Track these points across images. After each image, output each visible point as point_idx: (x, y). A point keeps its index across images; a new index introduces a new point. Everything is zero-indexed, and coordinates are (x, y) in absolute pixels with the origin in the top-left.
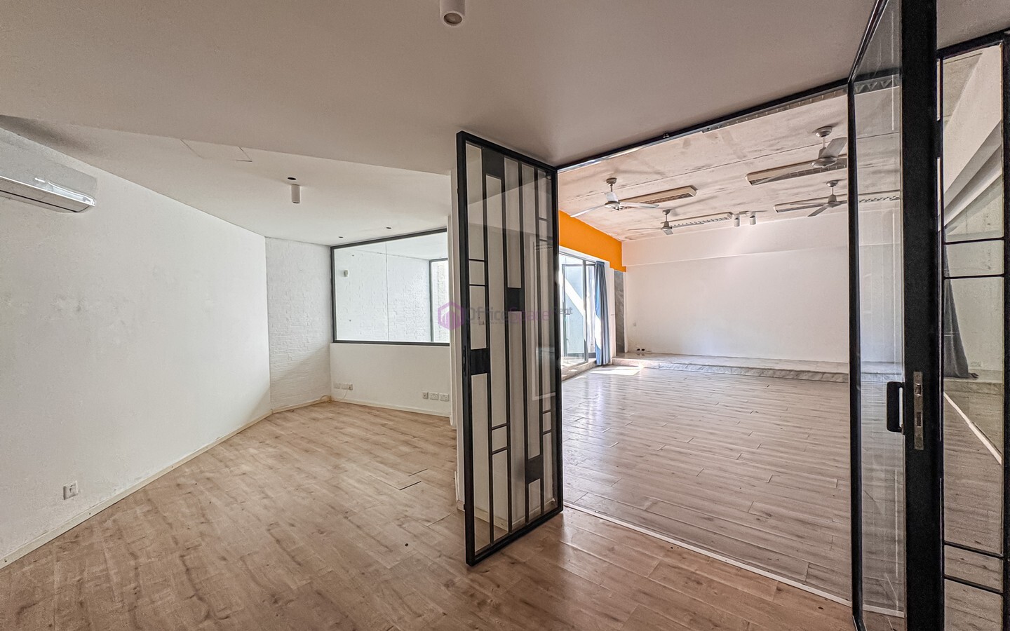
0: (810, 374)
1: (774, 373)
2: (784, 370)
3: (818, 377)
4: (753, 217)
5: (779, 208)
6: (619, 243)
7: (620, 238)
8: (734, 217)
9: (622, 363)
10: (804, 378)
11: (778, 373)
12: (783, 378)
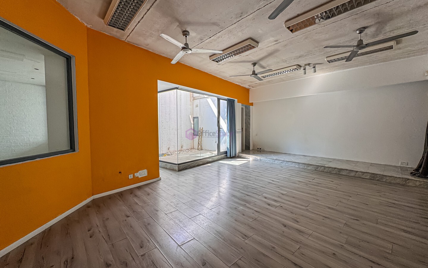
0: (348, 172)
1: (325, 169)
2: (330, 167)
3: (353, 174)
4: (314, 67)
5: (329, 59)
6: (247, 90)
7: (247, 87)
8: (302, 68)
9: (242, 156)
10: (343, 174)
11: (327, 169)
12: (330, 173)
